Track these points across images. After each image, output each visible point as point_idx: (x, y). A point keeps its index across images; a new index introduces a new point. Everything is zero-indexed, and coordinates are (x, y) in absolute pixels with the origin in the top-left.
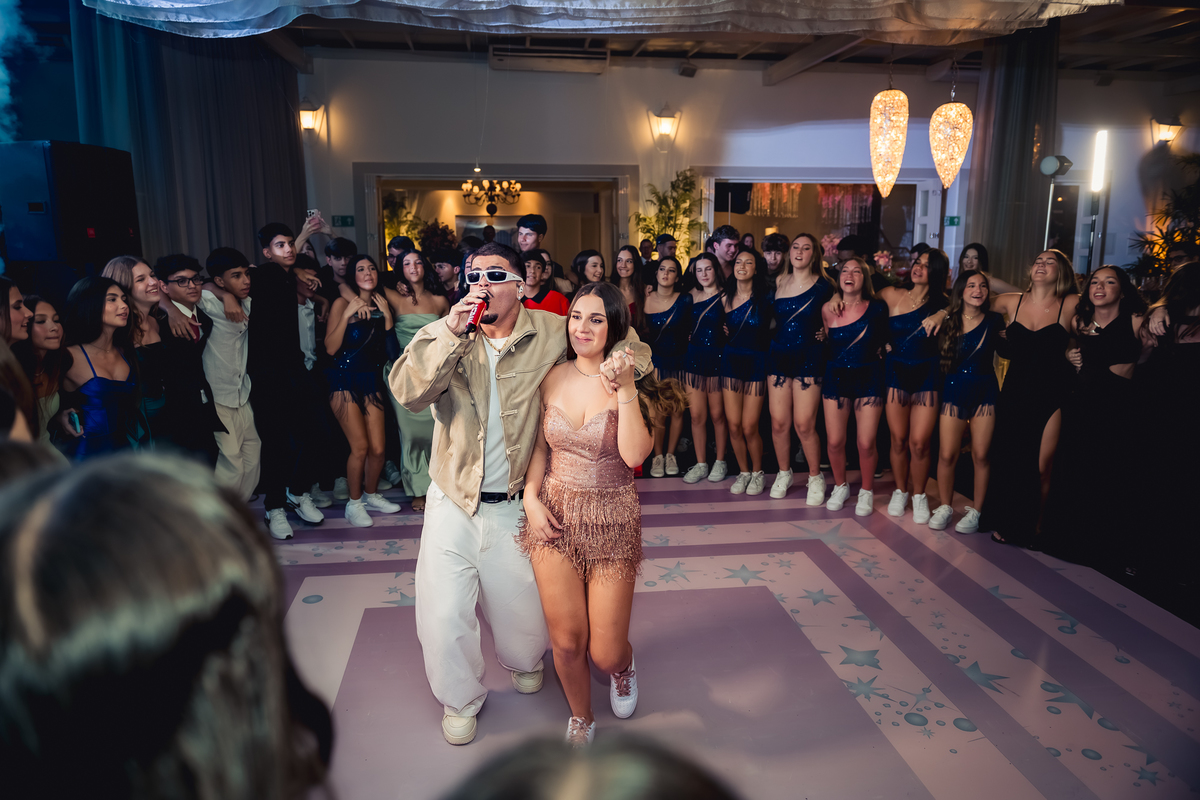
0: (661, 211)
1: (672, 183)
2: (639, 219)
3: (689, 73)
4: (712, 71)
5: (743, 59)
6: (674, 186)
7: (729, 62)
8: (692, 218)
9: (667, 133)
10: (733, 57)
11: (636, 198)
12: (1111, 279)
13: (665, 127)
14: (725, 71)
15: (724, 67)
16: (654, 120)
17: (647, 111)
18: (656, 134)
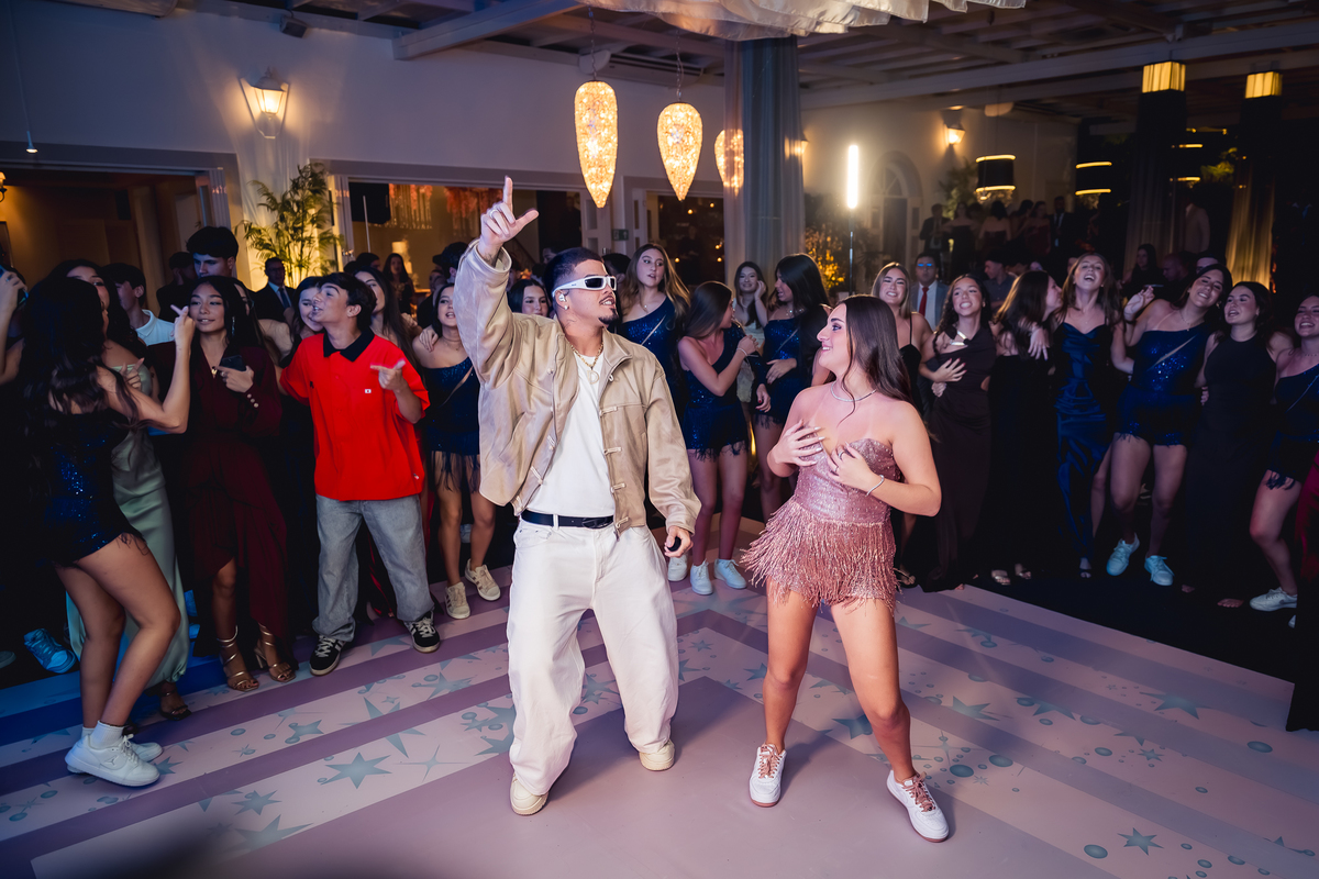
0: (282, 219)
1: (294, 181)
2: (250, 230)
3: (297, 31)
4: (324, 32)
5: (366, 20)
6: (296, 186)
7: (348, 22)
8: (325, 230)
9: (273, 111)
10: (353, 16)
11: (239, 201)
12: (972, 288)
13: (266, 103)
14: (344, 34)
15: (341, 29)
16: (252, 92)
17: (239, 79)
18: (256, 113)
